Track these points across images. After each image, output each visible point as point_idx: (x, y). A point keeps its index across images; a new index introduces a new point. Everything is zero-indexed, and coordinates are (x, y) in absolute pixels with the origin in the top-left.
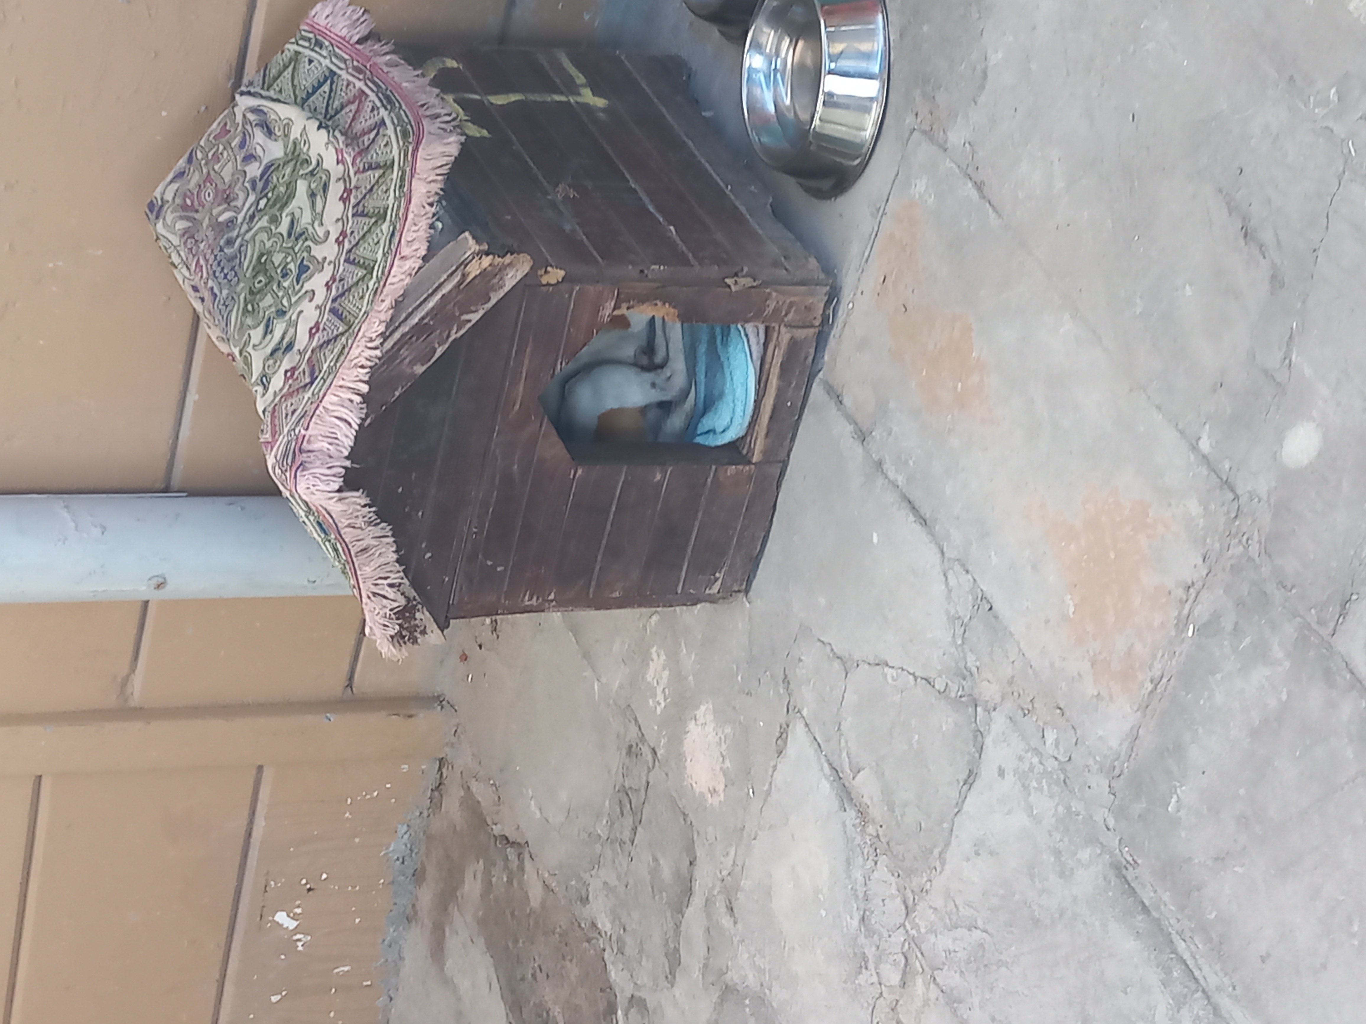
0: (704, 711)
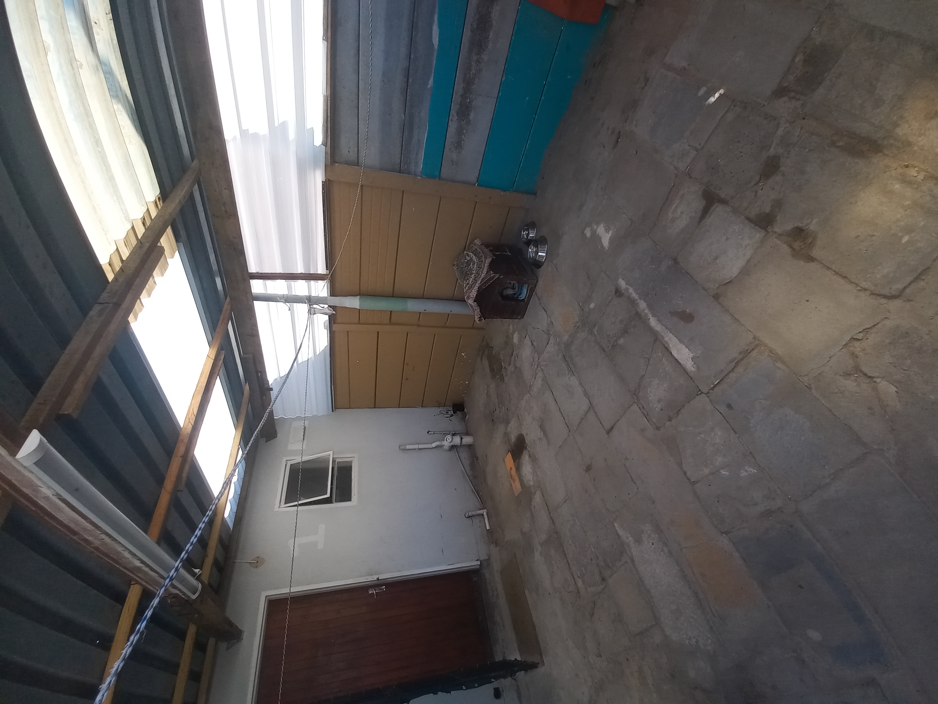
0: (516, 333)
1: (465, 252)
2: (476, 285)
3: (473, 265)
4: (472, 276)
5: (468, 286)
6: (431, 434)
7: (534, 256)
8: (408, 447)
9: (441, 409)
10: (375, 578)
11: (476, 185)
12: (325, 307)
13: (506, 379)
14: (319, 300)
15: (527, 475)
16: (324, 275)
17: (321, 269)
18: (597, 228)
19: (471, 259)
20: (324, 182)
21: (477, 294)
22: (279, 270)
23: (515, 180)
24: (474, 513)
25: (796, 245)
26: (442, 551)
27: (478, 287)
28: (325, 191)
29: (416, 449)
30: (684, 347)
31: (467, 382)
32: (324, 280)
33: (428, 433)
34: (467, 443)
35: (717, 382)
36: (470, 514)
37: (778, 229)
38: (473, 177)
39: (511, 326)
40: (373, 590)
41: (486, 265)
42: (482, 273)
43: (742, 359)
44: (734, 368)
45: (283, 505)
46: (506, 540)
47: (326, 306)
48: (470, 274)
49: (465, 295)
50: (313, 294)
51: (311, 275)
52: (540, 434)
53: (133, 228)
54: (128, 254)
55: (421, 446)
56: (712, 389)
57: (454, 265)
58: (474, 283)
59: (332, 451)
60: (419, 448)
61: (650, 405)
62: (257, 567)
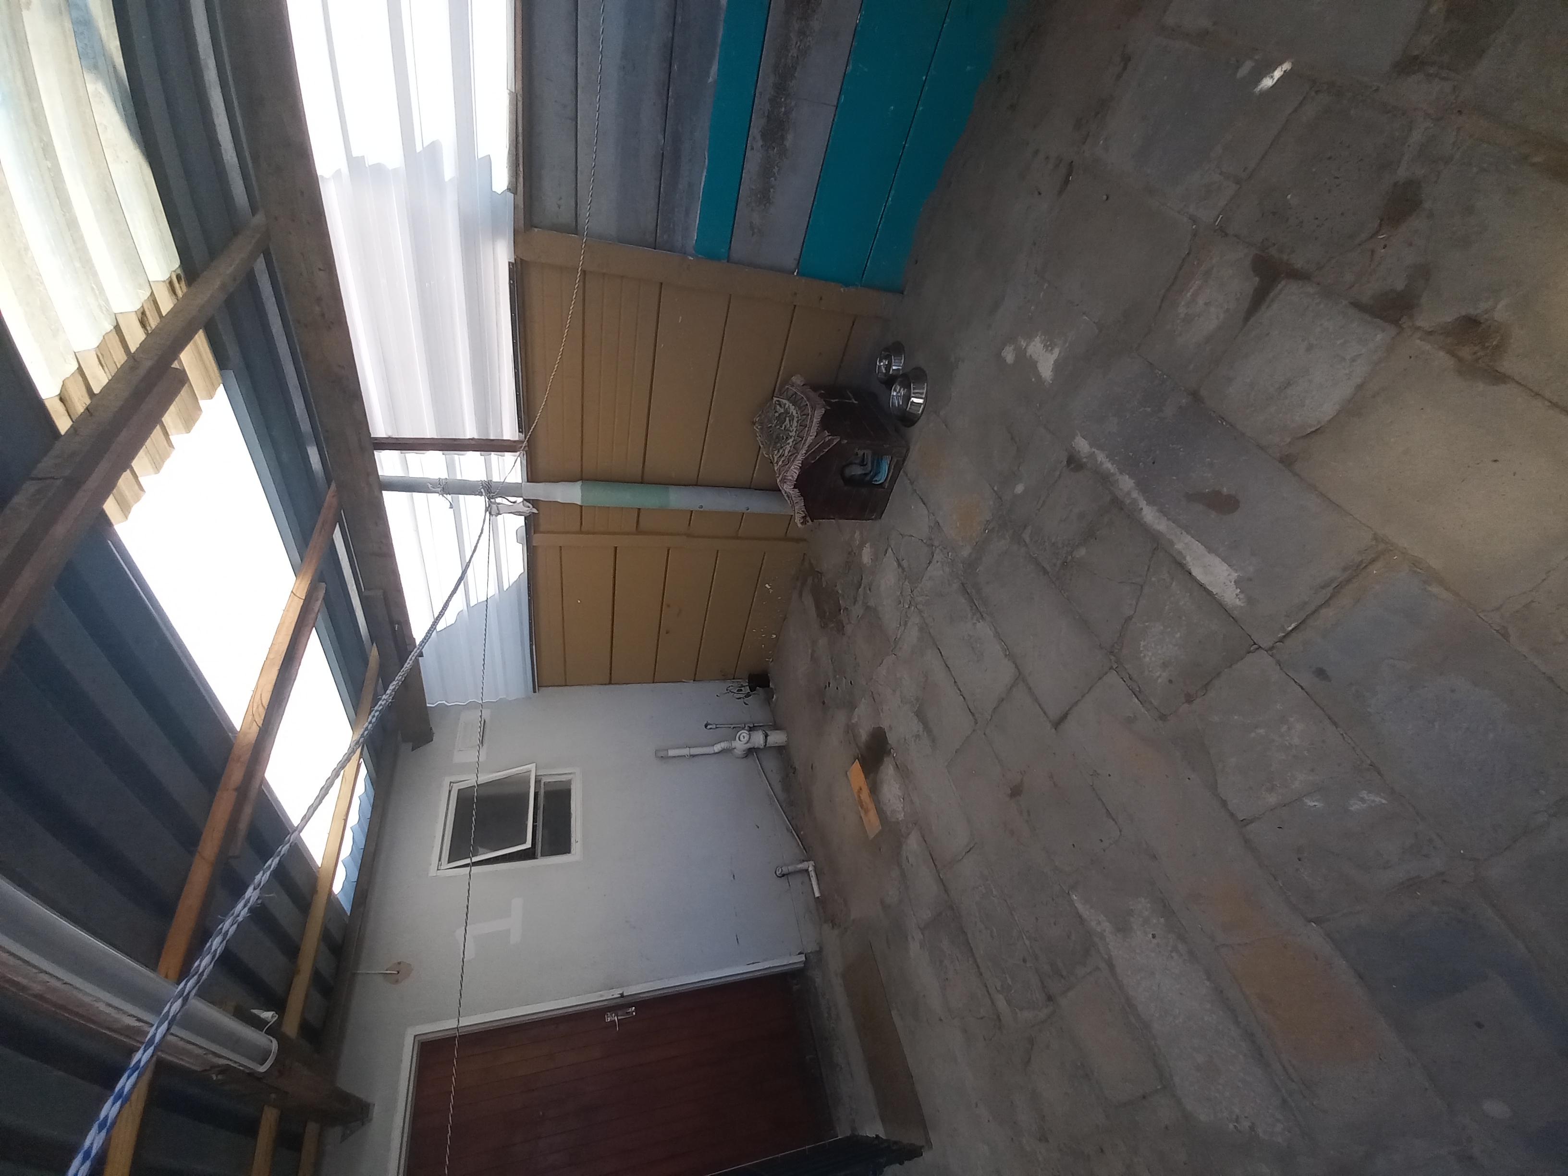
0: (868, 545)
1: (775, 399)
2: (799, 457)
3: (790, 421)
4: (788, 442)
5: (783, 459)
6: (711, 729)
7: (901, 403)
8: (671, 753)
9: (728, 683)
10: (616, 993)
11: (795, 274)
12: (518, 502)
13: (849, 629)
14: (506, 490)
15: (891, 801)
16: (515, 441)
17: (509, 431)
18: (1027, 345)
19: (787, 412)
20: (512, 263)
21: (799, 475)
22: (430, 432)
23: (866, 266)
24: (791, 868)
25: (1466, 352)
26: (737, 939)
27: (802, 461)
28: (514, 282)
29: (685, 756)
30: (1217, 560)
31: (774, 636)
32: (516, 452)
33: (706, 726)
34: (776, 743)
35: (1293, 626)
36: (785, 870)
37: (1424, 320)
38: (789, 259)
39: (858, 533)
40: (613, 1015)
41: (815, 420)
42: (808, 435)
43: (1349, 581)
44: (1330, 598)
45: (445, 865)
46: (852, 918)
47: (520, 500)
48: (785, 437)
49: (778, 475)
50: (496, 479)
51: (489, 443)
52: (915, 726)
53: (117, 328)
54: (105, 381)
55: (694, 751)
56: (1281, 640)
57: (754, 423)
58: (794, 454)
59: (535, 764)
60: (692, 754)
61: (1146, 673)
62: (397, 981)
